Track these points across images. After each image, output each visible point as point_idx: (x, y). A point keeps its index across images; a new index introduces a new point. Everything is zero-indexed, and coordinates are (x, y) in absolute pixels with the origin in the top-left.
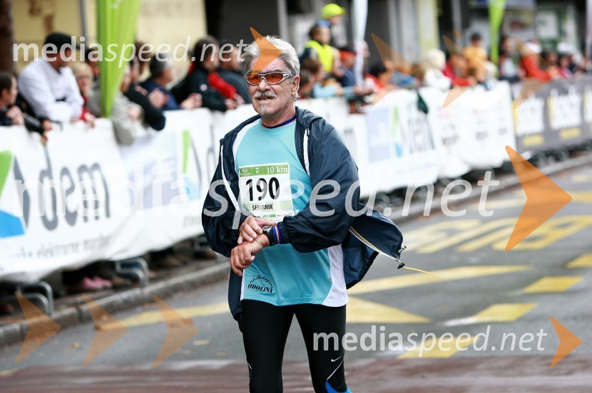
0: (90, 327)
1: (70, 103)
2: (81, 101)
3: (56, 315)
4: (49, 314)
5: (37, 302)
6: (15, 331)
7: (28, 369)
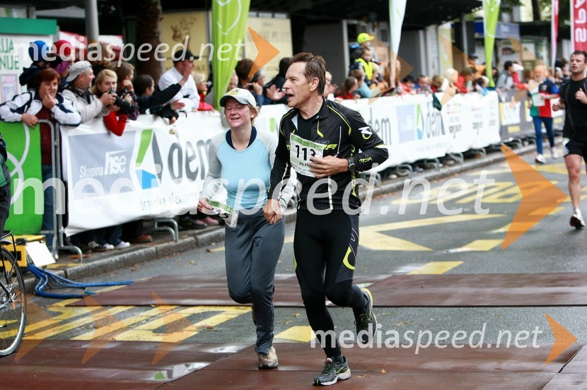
0: (203, 249)
1: (192, 99)
2: (199, 98)
3: (180, 242)
4: (176, 241)
5: (168, 233)
6: (152, 251)
7: (159, 277)
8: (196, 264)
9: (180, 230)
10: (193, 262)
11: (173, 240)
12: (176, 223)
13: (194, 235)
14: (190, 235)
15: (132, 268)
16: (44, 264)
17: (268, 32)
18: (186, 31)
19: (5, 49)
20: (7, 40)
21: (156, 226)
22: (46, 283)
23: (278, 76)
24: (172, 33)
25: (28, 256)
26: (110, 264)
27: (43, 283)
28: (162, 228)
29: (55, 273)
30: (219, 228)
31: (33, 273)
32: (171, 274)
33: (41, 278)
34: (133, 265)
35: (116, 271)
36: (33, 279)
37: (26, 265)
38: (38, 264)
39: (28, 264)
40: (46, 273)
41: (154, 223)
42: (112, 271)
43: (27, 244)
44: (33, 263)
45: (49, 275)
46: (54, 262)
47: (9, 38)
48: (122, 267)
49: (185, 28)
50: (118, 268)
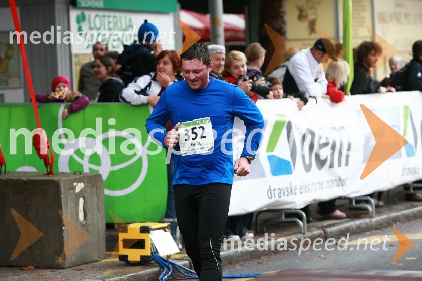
3: (308, 234)
5: (296, 225)
7: (288, 270)
8: (325, 259)
9: (308, 222)
10: (322, 256)
11: (301, 232)
12: (304, 214)
13: (323, 228)
14: (318, 228)
15: (258, 261)
16: (169, 254)
17: (400, 14)
18: (313, 11)
19: (124, 27)
20: (125, 18)
21: (283, 218)
22: (170, 274)
23: (412, 61)
24: (297, 13)
25: (152, 244)
26: (236, 256)
27: (167, 273)
28: (290, 220)
29: (180, 263)
30: (348, 221)
31: (157, 262)
32: (300, 268)
33: (166, 268)
34: (259, 257)
35: (241, 262)
36: (157, 269)
37: (150, 254)
38: (162, 253)
39: (152, 253)
40: (171, 263)
41: (281, 214)
42: (238, 263)
43: (151, 232)
44: (157, 252)
45: (173, 265)
46: (179, 251)
47: (128, 16)
48: (248, 260)
49: (312, 8)
50: (244, 260)
